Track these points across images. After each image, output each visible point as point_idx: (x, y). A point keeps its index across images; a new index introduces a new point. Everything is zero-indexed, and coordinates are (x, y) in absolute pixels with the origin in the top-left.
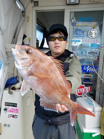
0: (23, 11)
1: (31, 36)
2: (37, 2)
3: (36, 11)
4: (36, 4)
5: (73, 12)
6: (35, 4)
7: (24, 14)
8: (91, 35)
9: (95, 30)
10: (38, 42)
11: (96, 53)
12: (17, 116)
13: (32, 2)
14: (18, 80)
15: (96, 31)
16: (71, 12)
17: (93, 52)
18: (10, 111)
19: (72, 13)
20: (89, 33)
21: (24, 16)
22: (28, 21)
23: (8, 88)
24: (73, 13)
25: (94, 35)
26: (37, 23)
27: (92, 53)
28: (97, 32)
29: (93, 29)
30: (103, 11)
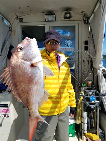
0: (10, 27)
2: (22, 19)
3: (21, 26)
4: (21, 20)
6: (20, 20)
7: (11, 29)
11: (73, 59)
12: (8, 116)
13: (17, 19)
15: (71, 41)
16: (50, 27)
18: (2, 112)
20: (65, 43)
21: (11, 30)
22: (14, 34)
24: (52, 27)
25: (69, 45)
26: (22, 35)
29: (68, 40)
30: (75, 26)
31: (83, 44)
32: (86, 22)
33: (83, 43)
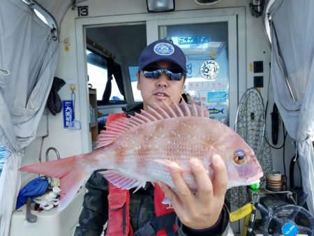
0: (54, 29)
1: (75, 82)
2: (86, 8)
3: (84, 26)
4: (83, 11)
5: (163, 26)
6: (81, 12)
7: (56, 33)
8: (207, 72)
9: (213, 61)
10: (93, 93)
11: (222, 111)
13: (73, 9)
14: (50, 185)
15: (216, 64)
16: (159, 27)
17: (214, 109)
19: (161, 28)
20: (202, 69)
21: (56, 39)
22: (67, 49)
23: (24, 208)
24: (165, 28)
25: (212, 73)
26: (88, 49)
27: (212, 111)
28: (218, 67)
29: (209, 61)
30: (226, 24)
31: (251, 70)
32: (259, 10)
33: (251, 66)
